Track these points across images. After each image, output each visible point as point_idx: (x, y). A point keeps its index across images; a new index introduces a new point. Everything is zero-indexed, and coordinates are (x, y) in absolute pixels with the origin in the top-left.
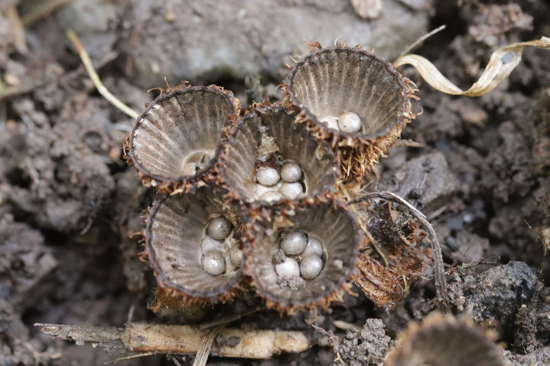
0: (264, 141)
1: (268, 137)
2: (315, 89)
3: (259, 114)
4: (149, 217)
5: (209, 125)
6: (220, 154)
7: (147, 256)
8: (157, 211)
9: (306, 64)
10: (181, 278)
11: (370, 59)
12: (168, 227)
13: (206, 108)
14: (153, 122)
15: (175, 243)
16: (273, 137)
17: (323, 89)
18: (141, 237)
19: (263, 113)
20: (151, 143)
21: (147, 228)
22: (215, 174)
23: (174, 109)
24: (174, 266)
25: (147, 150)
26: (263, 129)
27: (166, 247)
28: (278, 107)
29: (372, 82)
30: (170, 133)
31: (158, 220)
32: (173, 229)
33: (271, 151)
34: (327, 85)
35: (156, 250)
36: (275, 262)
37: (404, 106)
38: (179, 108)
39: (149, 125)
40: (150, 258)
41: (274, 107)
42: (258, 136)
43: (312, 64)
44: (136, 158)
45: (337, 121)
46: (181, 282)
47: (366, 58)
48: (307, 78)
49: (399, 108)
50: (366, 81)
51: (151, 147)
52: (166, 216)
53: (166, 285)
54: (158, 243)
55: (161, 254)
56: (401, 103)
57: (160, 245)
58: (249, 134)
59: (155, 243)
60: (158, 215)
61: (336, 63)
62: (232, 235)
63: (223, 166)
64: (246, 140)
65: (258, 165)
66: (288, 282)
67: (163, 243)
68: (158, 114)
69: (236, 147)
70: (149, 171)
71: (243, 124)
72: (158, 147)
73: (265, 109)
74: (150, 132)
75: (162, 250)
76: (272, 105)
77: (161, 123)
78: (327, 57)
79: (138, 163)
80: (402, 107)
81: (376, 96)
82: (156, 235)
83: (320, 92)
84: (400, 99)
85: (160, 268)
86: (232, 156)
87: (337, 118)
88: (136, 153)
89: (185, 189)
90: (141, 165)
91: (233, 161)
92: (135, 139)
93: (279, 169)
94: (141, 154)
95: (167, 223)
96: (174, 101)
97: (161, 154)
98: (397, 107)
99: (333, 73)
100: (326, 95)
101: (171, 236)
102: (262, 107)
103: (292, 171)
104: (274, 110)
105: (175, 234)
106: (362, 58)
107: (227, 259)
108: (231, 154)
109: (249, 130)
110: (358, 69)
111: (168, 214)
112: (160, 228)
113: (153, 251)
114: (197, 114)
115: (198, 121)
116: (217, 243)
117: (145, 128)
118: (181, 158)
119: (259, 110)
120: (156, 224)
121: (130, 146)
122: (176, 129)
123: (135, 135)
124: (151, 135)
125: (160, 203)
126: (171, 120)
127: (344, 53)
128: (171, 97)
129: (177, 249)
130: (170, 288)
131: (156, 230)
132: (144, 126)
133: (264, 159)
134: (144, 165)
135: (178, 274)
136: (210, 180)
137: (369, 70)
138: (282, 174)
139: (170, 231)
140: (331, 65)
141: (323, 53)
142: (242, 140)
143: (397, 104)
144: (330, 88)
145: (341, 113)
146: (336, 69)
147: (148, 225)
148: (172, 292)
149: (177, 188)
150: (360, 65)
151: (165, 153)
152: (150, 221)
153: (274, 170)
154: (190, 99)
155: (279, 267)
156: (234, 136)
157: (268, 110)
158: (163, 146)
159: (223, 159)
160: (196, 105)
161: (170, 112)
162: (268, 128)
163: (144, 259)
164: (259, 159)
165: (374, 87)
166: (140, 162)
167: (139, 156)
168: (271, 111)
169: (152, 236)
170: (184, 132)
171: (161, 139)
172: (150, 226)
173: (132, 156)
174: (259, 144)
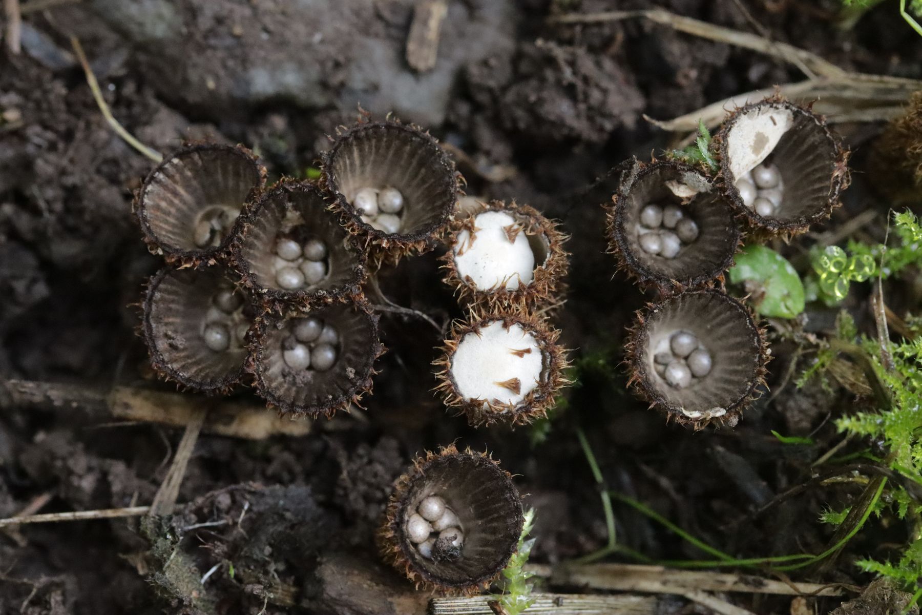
0: (289, 214)
1: (294, 212)
2: (357, 162)
3: (286, 191)
4: (150, 287)
5: (231, 183)
6: (237, 233)
7: (144, 331)
8: (159, 282)
9: (351, 139)
10: (176, 361)
11: (422, 142)
12: (171, 297)
13: (230, 167)
14: (168, 175)
15: (176, 313)
16: (300, 211)
17: (366, 162)
18: (139, 308)
19: (291, 190)
20: (164, 199)
21: (147, 300)
22: (229, 254)
23: (194, 164)
24: (171, 345)
25: (157, 208)
26: (289, 205)
27: (166, 320)
28: (308, 186)
29: (421, 164)
30: (187, 187)
31: (160, 291)
32: (176, 298)
33: (295, 224)
34: (372, 158)
35: (154, 325)
36: (283, 348)
37: (451, 205)
38: (200, 163)
39: (163, 180)
40: (146, 334)
41: (303, 186)
42: (283, 211)
43: (357, 138)
44: (145, 219)
45: (377, 195)
46: (176, 366)
47: (419, 139)
48: (351, 153)
49: (445, 207)
50: (415, 162)
51: (163, 204)
52: (169, 287)
53: (159, 368)
54: (158, 317)
55: (158, 329)
56: (448, 200)
57: (158, 320)
58: (273, 209)
59: (153, 318)
60: (162, 286)
61: (385, 139)
62: (240, 310)
63: (238, 247)
64: (269, 215)
65: (279, 236)
66: (294, 376)
67: (162, 316)
68: (175, 168)
69: (257, 224)
70: (156, 238)
71: (268, 200)
72: (171, 203)
73: (294, 187)
74: (165, 187)
75: (160, 326)
76: (302, 183)
77: (177, 177)
78: (375, 133)
79: (146, 225)
80: (449, 207)
81: (423, 181)
82: (156, 308)
83: (362, 165)
84: (448, 195)
85: (155, 347)
86: (250, 234)
87: (377, 191)
88: (145, 213)
89: (194, 266)
90: (149, 228)
91: (251, 239)
92: (146, 196)
93: (303, 243)
94: (151, 213)
95: (169, 293)
96: (196, 157)
97: (173, 210)
98: (444, 204)
99: (379, 149)
100: (368, 168)
101: (173, 306)
102: (290, 184)
103: (316, 248)
104: (304, 189)
105: (178, 303)
106: (414, 139)
107: (233, 333)
108: (249, 231)
109: (273, 206)
110: (408, 148)
111: (172, 284)
112: (162, 300)
113: (150, 327)
114: (219, 171)
115: (219, 177)
116: (224, 315)
117: (159, 182)
118: (196, 213)
119: (287, 187)
120: (158, 295)
121: (139, 203)
122: (194, 183)
123: (147, 191)
124: (165, 190)
125: (165, 274)
126: (189, 174)
127: (395, 131)
128: (193, 151)
129: (177, 320)
130: (163, 372)
131: (156, 302)
132: (158, 180)
133: (287, 231)
134: (152, 227)
135: (176, 354)
136: (222, 258)
137: (420, 152)
138: (305, 250)
139: (173, 301)
140: (379, 140)
141: (372, 128)
142: (265, 216)
143: (445, 199)
144: (375, 162)
145: (383, 187)
146: (383, 144)
147: (148, 296)
148: (165, 376)
149: (186, 263)
150: (411, 146)
151: (178, 210)
152: (150, 293)
153: (297, 244)
154: (213, 156)
155: (288, 354)
156: (255, 213)
157: (296, 188)
158: (176, 201)
159: (239, 239)
160: (219, 162)
161: (190, 166)
162: (295, 204)
163: (140, 334)
164: (282, 230)
165: (423, 171)
166: (148, 225)
167: (148, 216)
168: (300, 189)
169: (151, 310)
170: (203, 187)
171: (175, 194)
172: (151, 299)
173: (140, 216)
174: (284, 216)
